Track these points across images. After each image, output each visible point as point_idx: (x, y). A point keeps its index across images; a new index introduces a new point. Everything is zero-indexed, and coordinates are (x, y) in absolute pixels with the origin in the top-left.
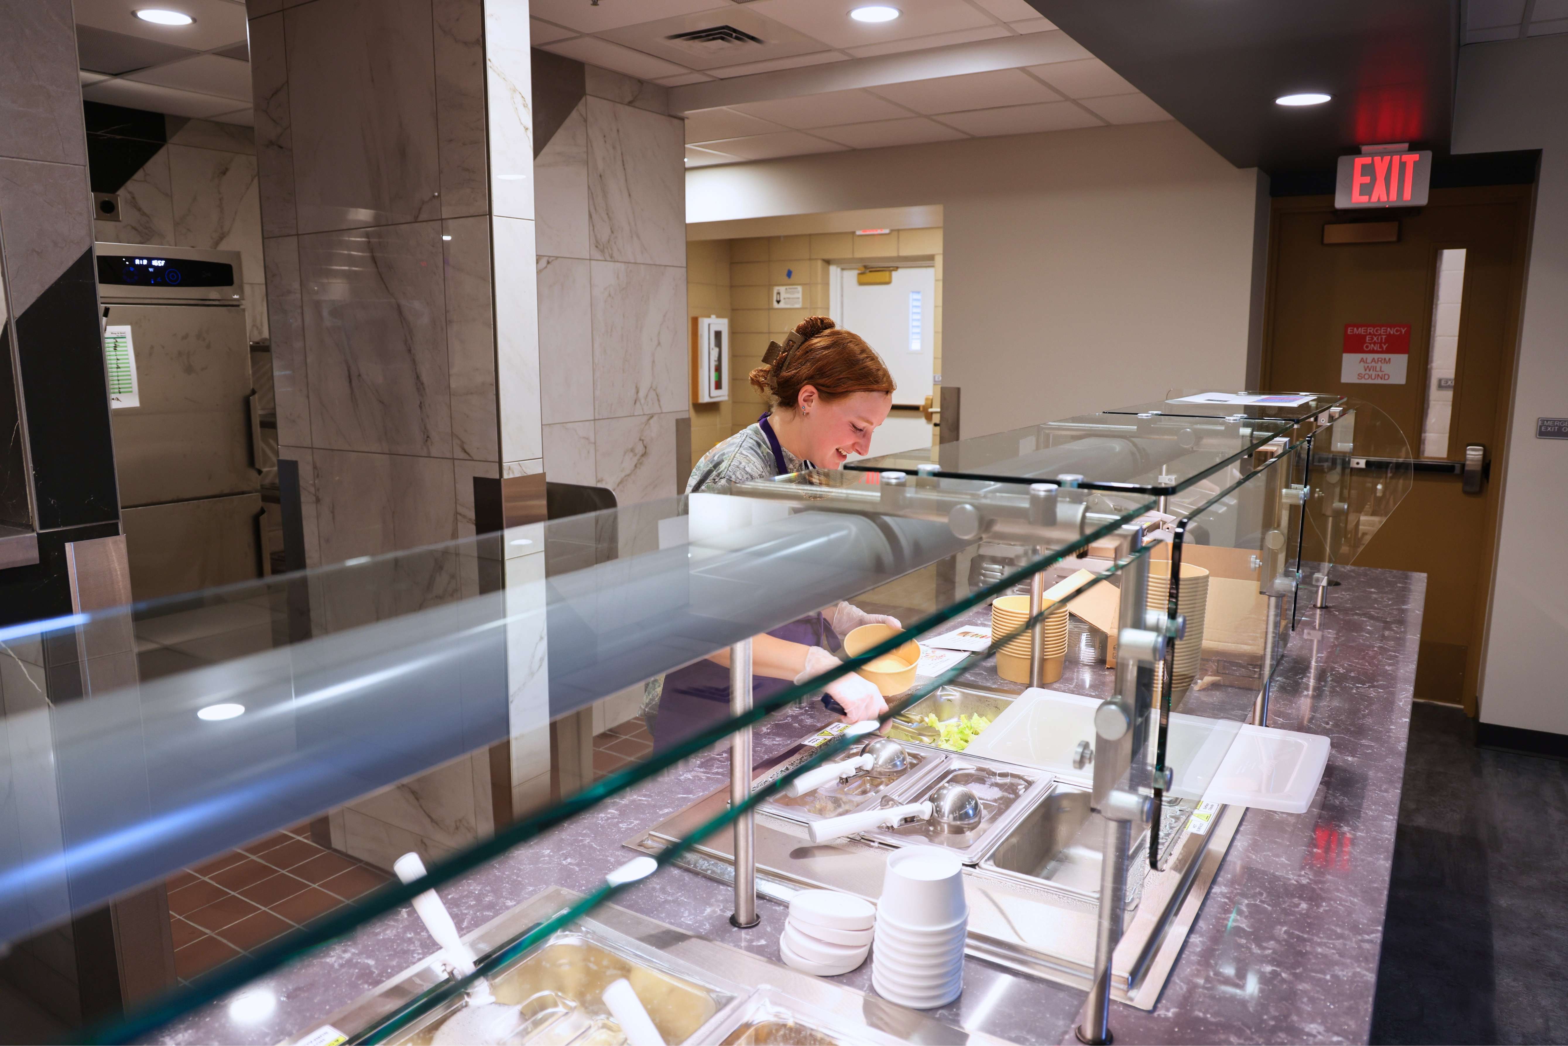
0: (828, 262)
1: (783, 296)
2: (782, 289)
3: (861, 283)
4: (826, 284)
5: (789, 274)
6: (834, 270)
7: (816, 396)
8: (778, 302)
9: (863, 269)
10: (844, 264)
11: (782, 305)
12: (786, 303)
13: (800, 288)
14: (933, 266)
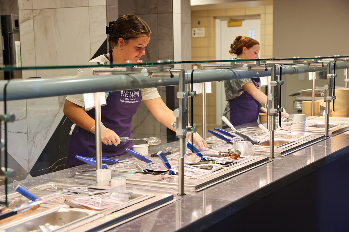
0: (215, 18)
1: (196, 32)
2: (196, 29)
3: (229, 26)
4: (214, 27)
5: (199, 23)
6: (218, 21)
7: (246, 49)
8: (194, 34)
9: (230, 20)
10: (222, 18)
11: (196, 36)
12: (198, 35)
13: (204, 29)
14: (259, 18)
